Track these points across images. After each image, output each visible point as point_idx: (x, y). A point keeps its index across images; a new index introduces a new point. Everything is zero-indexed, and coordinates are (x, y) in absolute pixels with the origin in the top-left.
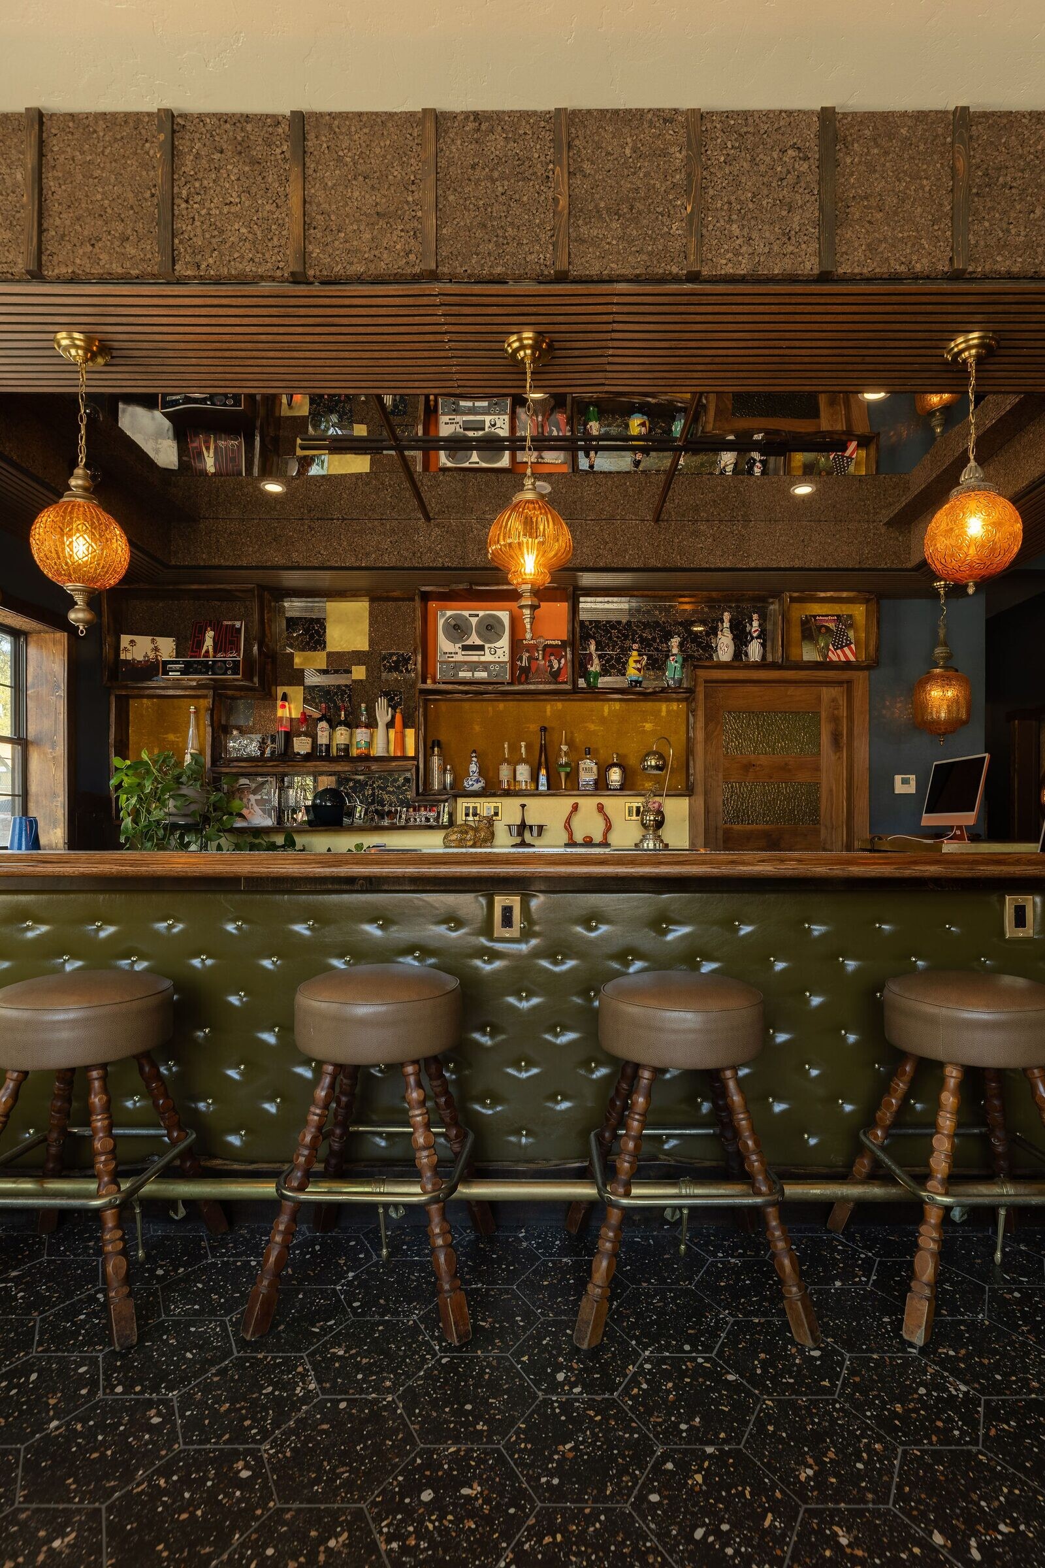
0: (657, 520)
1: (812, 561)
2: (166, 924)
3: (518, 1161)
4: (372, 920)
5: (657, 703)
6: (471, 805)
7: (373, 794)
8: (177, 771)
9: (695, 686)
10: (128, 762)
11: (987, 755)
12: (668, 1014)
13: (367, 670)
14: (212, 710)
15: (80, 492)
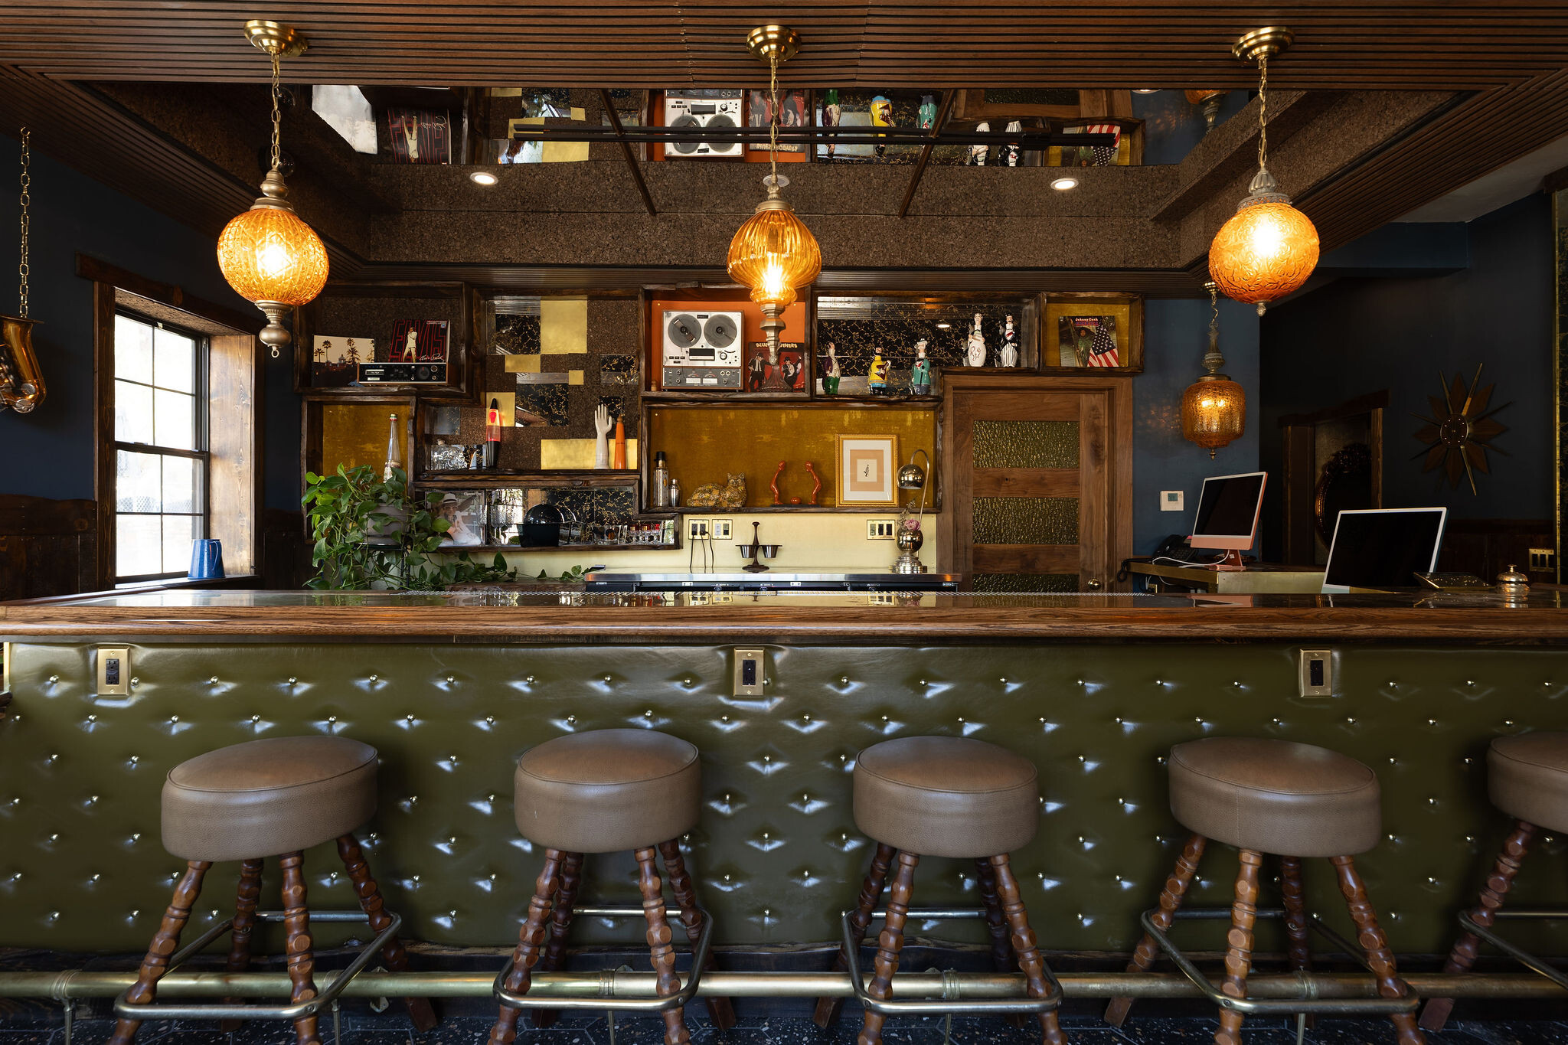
0: (904, 214)
1: (1073, 259)
2: (369, 681)
3: (760, 945)
4: (599, 677)
5: (903, 412)
6: (699, 523)
7: (591, 510)
8: (376, 488)
9: (943, 394)
10: (322, 478)
11: (1264, 474)
12: (934, 795)
13: (585, 375)
14: (415, 419)
15: (272, 198)
